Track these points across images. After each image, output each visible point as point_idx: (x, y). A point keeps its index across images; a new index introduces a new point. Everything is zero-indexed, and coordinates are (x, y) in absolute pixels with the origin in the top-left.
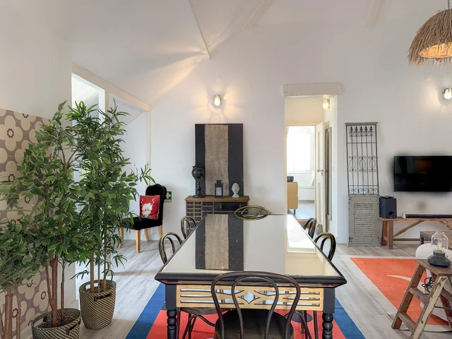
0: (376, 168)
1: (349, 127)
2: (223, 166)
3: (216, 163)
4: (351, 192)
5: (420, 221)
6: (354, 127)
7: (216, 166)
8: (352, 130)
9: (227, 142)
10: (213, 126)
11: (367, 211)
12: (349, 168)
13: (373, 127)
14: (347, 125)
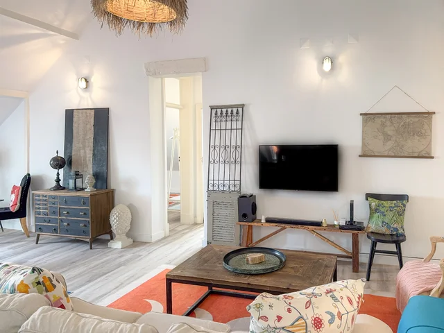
0: (239, 160)
1: (214, 111)
2: (88, 156)
3: (82, 151)
4: (211, 188)
5: (284, 228)
6: (219, 111)
7: (82, 155)
8: (216, 114)
9: (93, 128)
10: (80, 111)
11: (228, 212)
12: (211, 160)
13: (240, 110)
14: (212, 108)
